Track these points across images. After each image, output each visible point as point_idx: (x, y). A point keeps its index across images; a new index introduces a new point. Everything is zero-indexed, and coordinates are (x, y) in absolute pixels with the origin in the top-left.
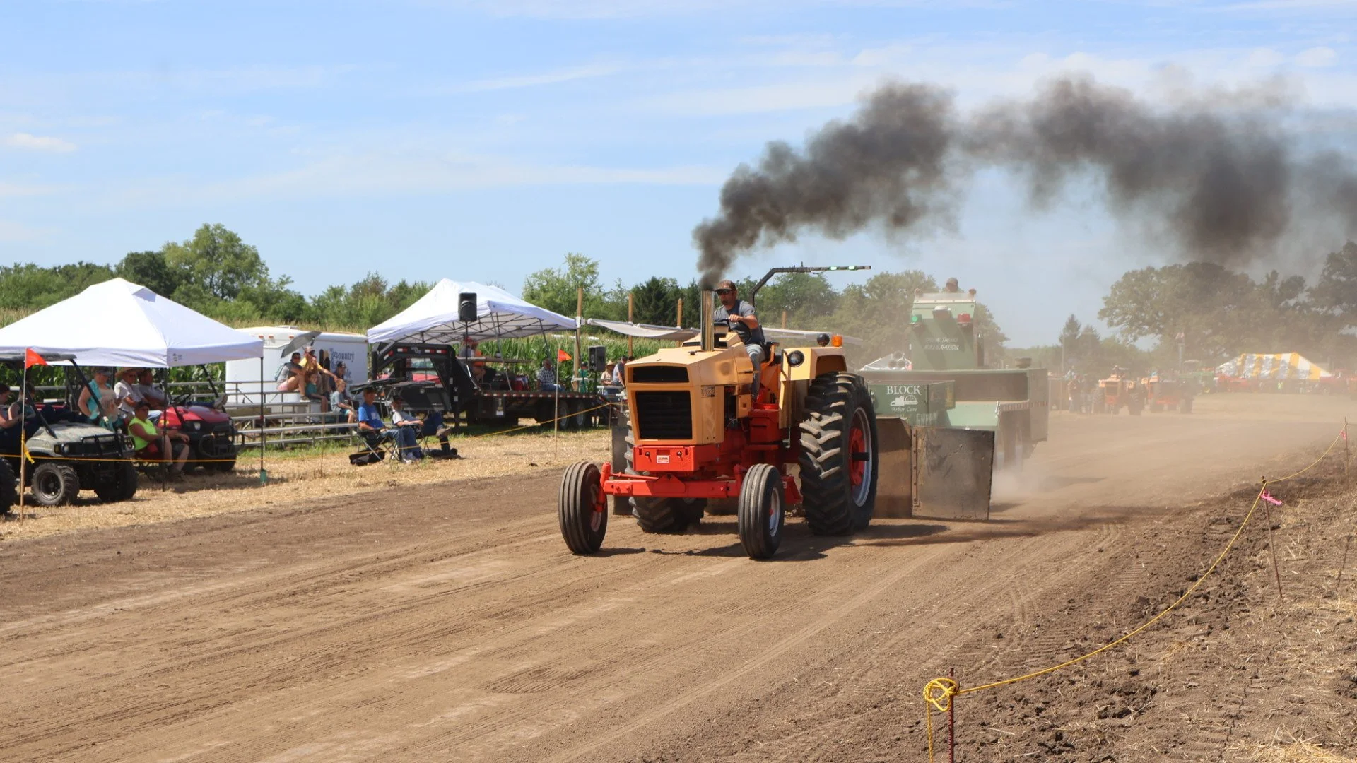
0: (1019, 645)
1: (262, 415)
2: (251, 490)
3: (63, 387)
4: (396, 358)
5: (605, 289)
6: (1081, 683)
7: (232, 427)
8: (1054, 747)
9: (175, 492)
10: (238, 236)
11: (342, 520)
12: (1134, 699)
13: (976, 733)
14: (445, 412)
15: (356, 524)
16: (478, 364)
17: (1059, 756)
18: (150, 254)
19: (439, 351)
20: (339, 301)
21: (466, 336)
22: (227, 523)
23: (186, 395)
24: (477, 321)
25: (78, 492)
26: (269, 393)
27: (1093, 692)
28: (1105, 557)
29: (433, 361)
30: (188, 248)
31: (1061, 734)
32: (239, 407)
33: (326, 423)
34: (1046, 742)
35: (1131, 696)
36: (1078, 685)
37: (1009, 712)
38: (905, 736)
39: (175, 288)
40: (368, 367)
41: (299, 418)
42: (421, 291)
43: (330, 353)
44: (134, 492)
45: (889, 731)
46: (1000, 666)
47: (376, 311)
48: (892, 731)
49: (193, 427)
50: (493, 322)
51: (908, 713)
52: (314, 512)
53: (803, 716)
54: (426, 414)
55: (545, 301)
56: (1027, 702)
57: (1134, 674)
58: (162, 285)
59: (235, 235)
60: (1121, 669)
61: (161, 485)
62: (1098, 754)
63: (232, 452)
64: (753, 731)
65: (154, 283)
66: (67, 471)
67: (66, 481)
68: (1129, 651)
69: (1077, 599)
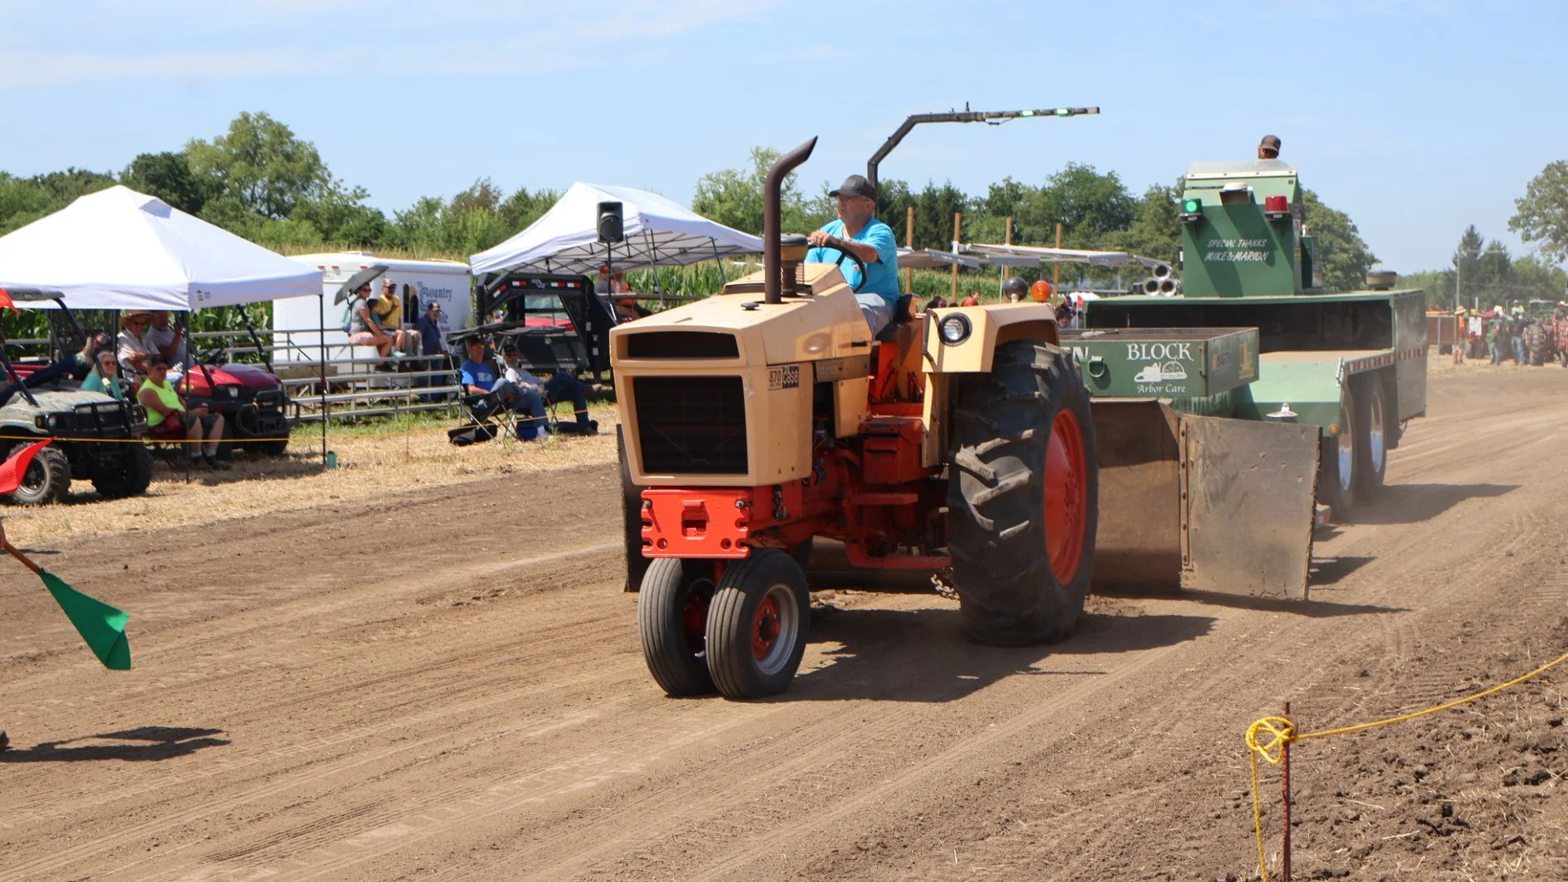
0: (1392, 685)
1: (323, 376)
2: (309, 479)
3: (48, 340)
4: (509, 295)
5: (806, 198)
6: (1480, 736)
7: (282, 394)
8: (1440, 826)
9: (204, 484)
10: (289, 129)
11: (436, 520)
12: (1555, 758)
13: (1330, 806)
14: (580, 371)
15: (457, 526)
16: (626, 301)
17: (1447, 838)
18: (167, 156)
19: (571, 285)
20: (437, 219)
21: (609, 262)
22: (277, 525)
23: (216, 351)
24: (624, 242)
25: (69, 484)
26: (333, 346)
27: (1496, 749)
28: (1515, 564)
29: (564, 299)
30: (221, 147)
31: (1450, 807)
32: (291, 366)
33: (412, 387)
34: (1428, 819)
35: (1551, 755)
36: (1475, 739)
37: (1376, 778)
38: (1228, 811)
39: (203, 204)
40: (472, 309)
41: (377, 380)
42: (547, 203)
43: (418, 289)
44: (148, 485)
45: (1205, 805)
46: (1365, 714)
47: (486, 232)
48: (1209, 805)
49: (228, 392)
50: (647, 243)
51: (1232, 780)
52: (397, 509)
53: (1082, 786)
54: (553, 372)
55: (722, 215)
56: (1402, 764)
57: (1555, 723)
58: (186, 199)
59: (285, 128)
60: (1537, 718)
61: (183, 475)
62: (1503, 835)
63: (284, 428)
64: (1012, 806)
65: (175, 197)
66: (54, 456)
67: (54, 469)
68: (1549, 692)
69: (1475, 621)
